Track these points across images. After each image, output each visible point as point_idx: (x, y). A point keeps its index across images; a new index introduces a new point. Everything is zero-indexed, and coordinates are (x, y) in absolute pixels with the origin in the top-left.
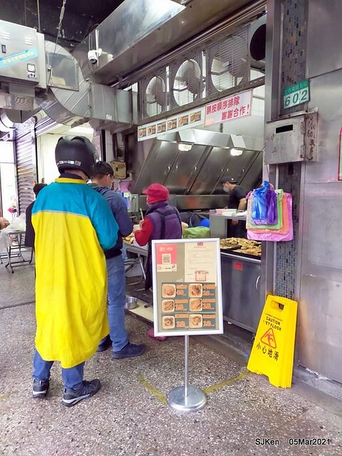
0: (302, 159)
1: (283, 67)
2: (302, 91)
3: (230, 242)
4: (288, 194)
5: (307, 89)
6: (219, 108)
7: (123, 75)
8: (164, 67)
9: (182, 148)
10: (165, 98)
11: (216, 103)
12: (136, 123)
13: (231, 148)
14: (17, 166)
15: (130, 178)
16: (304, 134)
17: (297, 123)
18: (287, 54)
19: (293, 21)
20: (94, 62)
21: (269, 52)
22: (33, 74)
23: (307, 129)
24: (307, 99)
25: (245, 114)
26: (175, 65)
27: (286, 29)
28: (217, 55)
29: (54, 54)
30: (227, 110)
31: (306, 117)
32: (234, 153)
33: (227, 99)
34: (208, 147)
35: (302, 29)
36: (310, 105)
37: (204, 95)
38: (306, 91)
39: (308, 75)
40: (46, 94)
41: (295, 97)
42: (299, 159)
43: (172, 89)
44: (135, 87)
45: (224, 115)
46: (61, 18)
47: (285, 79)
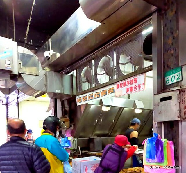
0: (179, 119)
1: (164, 59)
2: (177, 74)
3: (135, 170)
4: (171, 142)
5: (180, 72)
6: (125, 85)
7: (67, 65)
8: (91, 60)
9: (104, 109)
10: (92, 79)
11: (123, 82)
12: (75, 94)
13: (135, 108)
14: (8, 119)
15: (72, 128)
16: (180, 102)
17: (174, 95)
18: (166, 51)
19: (169, 30)
20: (48, 58)
21: (155, 50)
22: (9, 66)
23: (182, 99)
24: (181, 79)
25: (141, 89)
26: (98, 59)
27: (165, 36)
28: (123, 53)
29: (23, 54)
30: (130, 86)
31: (180, 91)
32: (137, 111)
33: (130, 80)
34: (121, 108)
35: (175, 35)
36: (183, 83)
37: (115, 77)
38: (180, 74)
39: (180, 64)
40: (18, 78)
41: (172, 78)
42: (177, 119)
43: (96, 74)
44: (74, 73)
45: (128, 90)
46: (27, 32)
47: (166, 67)
